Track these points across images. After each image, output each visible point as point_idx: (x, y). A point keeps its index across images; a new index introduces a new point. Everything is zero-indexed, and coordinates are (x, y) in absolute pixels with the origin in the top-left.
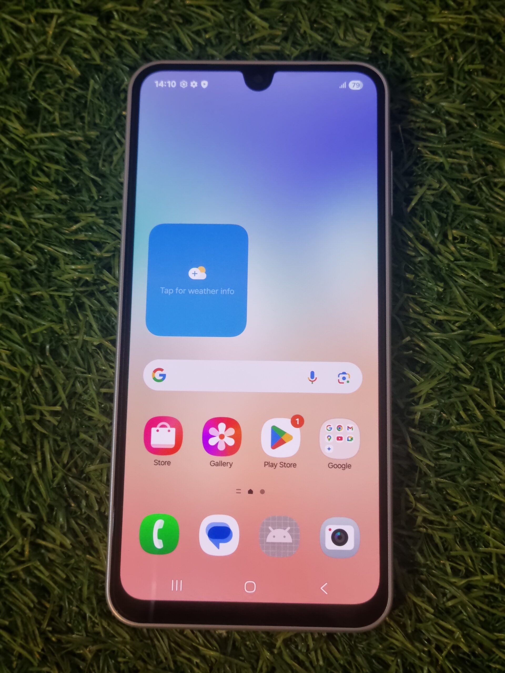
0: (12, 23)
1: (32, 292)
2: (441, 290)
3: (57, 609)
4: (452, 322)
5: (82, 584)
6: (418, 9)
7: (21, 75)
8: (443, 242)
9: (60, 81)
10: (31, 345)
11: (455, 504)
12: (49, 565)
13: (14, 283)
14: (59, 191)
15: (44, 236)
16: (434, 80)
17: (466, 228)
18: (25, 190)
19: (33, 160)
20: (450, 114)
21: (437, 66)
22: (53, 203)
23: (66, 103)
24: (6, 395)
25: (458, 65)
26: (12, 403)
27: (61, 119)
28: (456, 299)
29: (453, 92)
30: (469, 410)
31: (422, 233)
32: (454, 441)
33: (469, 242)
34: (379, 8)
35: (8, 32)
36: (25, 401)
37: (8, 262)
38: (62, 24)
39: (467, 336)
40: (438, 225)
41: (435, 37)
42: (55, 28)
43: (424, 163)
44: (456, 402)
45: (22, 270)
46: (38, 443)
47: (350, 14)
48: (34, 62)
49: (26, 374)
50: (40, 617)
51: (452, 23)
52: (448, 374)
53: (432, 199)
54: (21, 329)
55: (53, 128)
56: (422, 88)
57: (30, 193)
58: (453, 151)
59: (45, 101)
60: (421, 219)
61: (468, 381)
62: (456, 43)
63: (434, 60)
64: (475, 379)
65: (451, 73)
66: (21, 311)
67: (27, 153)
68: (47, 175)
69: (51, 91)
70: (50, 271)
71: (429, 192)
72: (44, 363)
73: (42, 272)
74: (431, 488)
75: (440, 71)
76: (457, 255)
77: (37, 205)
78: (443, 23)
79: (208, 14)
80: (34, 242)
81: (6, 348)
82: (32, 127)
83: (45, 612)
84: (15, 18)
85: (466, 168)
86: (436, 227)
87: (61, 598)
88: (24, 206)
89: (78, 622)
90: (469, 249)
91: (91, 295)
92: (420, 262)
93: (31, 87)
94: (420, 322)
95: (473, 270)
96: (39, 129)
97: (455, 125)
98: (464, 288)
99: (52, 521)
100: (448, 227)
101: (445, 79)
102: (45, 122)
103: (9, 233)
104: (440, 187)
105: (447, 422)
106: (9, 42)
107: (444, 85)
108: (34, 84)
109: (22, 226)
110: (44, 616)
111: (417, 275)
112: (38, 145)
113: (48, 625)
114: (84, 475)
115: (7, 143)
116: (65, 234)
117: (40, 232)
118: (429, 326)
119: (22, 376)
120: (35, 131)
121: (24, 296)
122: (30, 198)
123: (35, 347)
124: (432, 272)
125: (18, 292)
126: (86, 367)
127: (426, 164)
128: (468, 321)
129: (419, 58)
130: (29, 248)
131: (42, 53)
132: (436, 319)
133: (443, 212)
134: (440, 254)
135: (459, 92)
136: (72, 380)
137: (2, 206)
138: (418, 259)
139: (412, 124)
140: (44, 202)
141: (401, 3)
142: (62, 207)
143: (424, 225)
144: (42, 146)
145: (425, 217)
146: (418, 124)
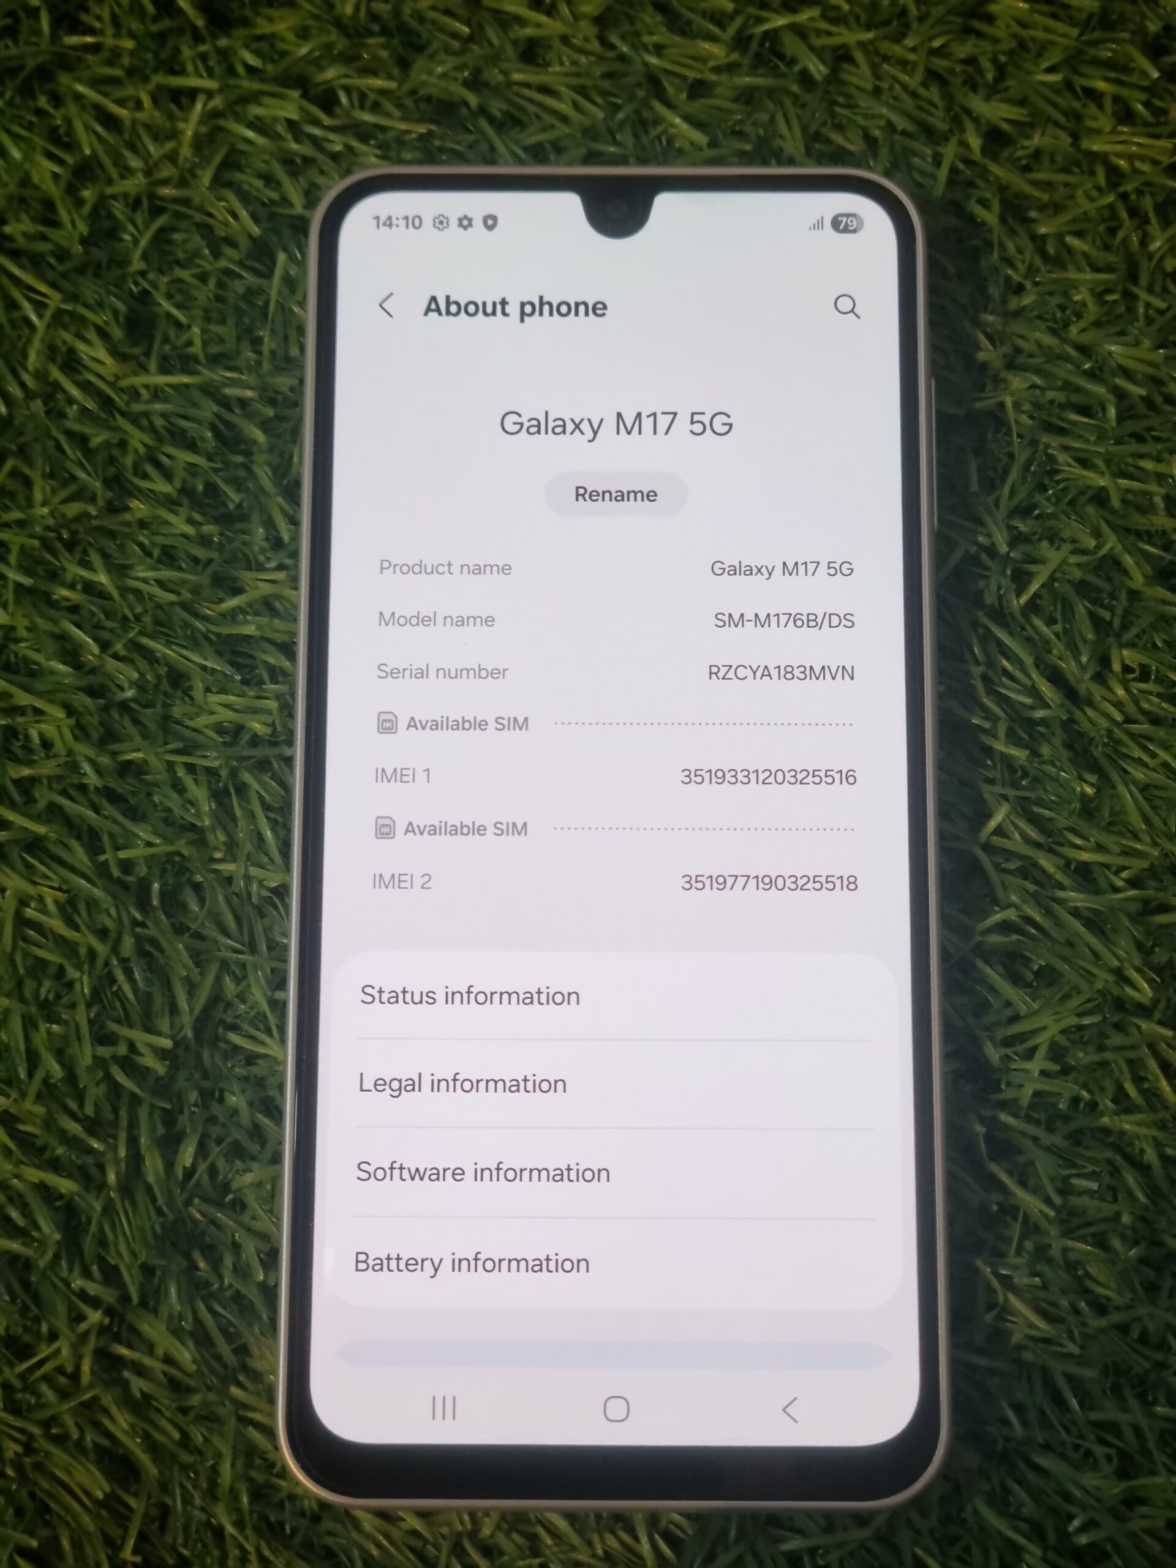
0: (97, 107)
1: (121, 753)
2: (1089, 791)
3: (154, 1512)
4: (1114, 869)
5: (219, 1455)
6: (1061, 118)
7: (113, 233)
8: (1100, 678)
9: (207, 251)
10: (119, 882)
11: (1104, 1301)
12: (140, 1407)
13: (81, 731)
14: (197, 517)
15: (158, 622)
16: (1092, 291)
17: (1155, 645)
18: (112, 509)
19: (138, 439)
20: (1126, 373)
21: (1100, 256)
22: (180, 543)
23: (221, 306)
24: (51, 997)
25: (1150, 257)
26: (64, 1016)
27: (205, 344)
28: (1125, 813)
29: (1137, 320)
30: (1143, 1079)
31: (1050, 652)
32: (1109, 1154)
33: (1160, 680)
34: (968, 112)
35: (88, 128)
36: (92, 1015)
37: (68, 681)
38: (215, 114)
39: (1146, 902)
40: (1090, 636)
41: (1099, 189)
42: (201, 122)
43: (1061, 486)
44: (1116, 1062)
45: (101, 701)
46: (123, 1114)
47: (901, 123)
48: (145, 203)
49: (102, 949)
50: (115, 1532)
51: (1142, 158)
52: (1099, 991)
53: (1078, 574)
54: (92, 840)
55: (187, 364)
56: (1062, 308)
57: (127, 517)
58: (1130, 460)
59: (169, 297)
60: (1051, 621)
61: (1144, 1011)
62: (1148, 203)
63: (1094, 244)
64: (1162, 1005)
65: (1134, 278)
66: (94, 797)
67: (121, 421)
68: (168, 475)
69: (185, 275)
70: (166, 706)
71: (1073, 560)
72: (143, 925)
73: (149, 705)
74: (1050, 1261)
75: (1109, 269)
76: (1132, 709)
77: (141, 545)
78: (1118, 155)
79: (564, 107)
80: (131, 635)
81: (56, 885)
82: (134, 357)
83: (129, 1520)
84: (105, 95)
85: (1158, 500)
86: (1085, 641)
87: (164, 1487)
88: (111, 546)
89: (204, 1545)
90: (1159, 695)
91: (263, 765)
92: (1043, 722)
93: (137, 264)
94: (1035, 865)
95: (1167, 748)
96: (153, 365)
97: (1137, 400)
98: (1144, 789)
99: (150, 1301)
100: (1112, 640)
101: (1120, 288)
102: (167, 348)
103: (74, 609)
104: (1098, 547)
105: (1093, 1106)
106: (88, 152)
107: (1115, 302)
108: (145, 257)
109: (104, 595)
110: (126, 1529)
111: (1035, 754)
112: (148, 402)
113: (135, 1552)
114: (231, 1196)
115: (75, 392)
116: (205, 618)
117: (146, 611)
118: (1059, 876)
119: (92, 954)
120: (145, 369)
121: (105, 760)
122: (127, 530)
123: (126, 887)
124: (1069, 746)
125: (91, 753)
126: (246, 939)
127: (1064, 490)
128: (1152, 868)
129: (1060, 236)
130: (119, 647)
131: (165, 182)
132: (1075, 859)
133: (1102, 606)
134: (1091, 704)
135: (1149, 321)
136: (213, 969)
137: (59, 545)
138: (1039, 714)
139: (1038, 392)
140: (160, 540)
141: (1022, 102)
142: (201, 553)
143: (1057, 635)
144: (158, 406)
145: (1059, 616)
146: (1050, 395)
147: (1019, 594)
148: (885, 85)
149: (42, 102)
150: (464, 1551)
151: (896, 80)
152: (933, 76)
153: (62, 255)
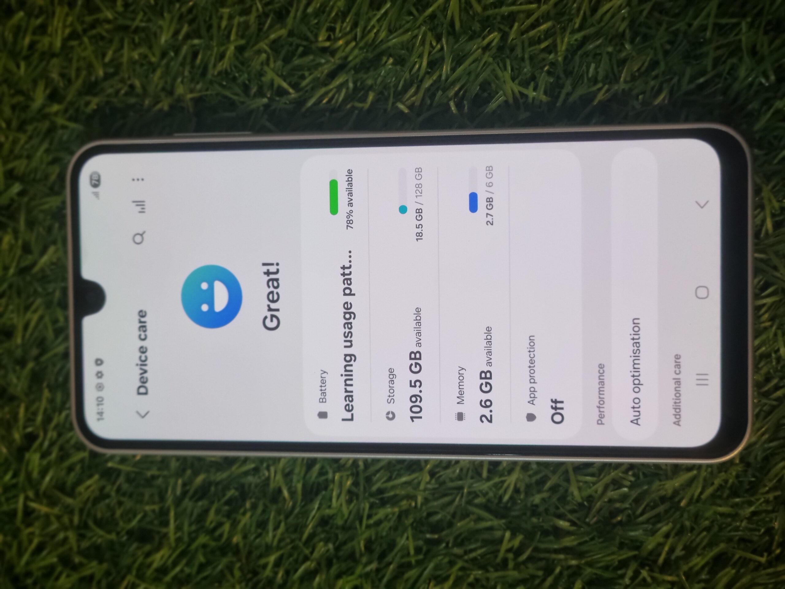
0: (32, 554)
1: (360, 551)
2: (391, 60)
3: (742, 545)
4: (431, 49)
5: (715, 513)
7: (97, 548)
8: (333, 53)
9: (107, 501)
10: (426, 554)
11: (652, 62)
12: (690, 551)
13: (349, 571)
14: (242, 510)
15: (295, 531)
16: (133, 50)
17: (317, 24)
18: (237, 551)
19: (203, 539)
20: (176, 33)
21: (116, 44)
22: (255, 519)
23: (135, 495)
25: (116, 19)
26: (493, 583)
27: (154, 503)
28: (403, 42)
29: (149, 27)
30: (539, 37)
31: (319, 78)
32: (577, 58)
33: (335, 21)
34: (40, 110)
35: (44, 559)
36: (492, 569)
37: (324, 577)
38: (37, 494)
39: (449, 34)
40: (311, 57)
41: (81, 44)
42: (41, 503)
43: (233, 69)
44: (530, 52)
45: (335, 561)
46: (542, 555)
47: (45, 146)
48: (82, 531)
49: (460, 564)
50: (752, 566)
51: (65, 21)
52: (494, 59)
53: (280, 63)
54: (404, 567)
55: (163, 513)
56: (142, 65)
57: (241, 545)
58: (221, 33)
59: (130, 521)
60: (303, 77)
61: (504, 36)
62: (89, 19)
63: (108, 48)
64: (502, 27)
65: (125, 28)
66: (383, 565)
67: (193, 547)
68: (220, 525)
69: (118, 513)
70: (337, 528)
71: (272, 65)
72: (447, 543)
73: (336, 536)
74: (631, 90)
75: (122, 41)
76: (349, 37)
77: (256, 538)
78: (63, 32)
79: (36, 317)
80: (301, 545)
81: (426, 586)
82: (161, 538)
83: (745, 559)
84: (26, 550)
85: (242, 19)
86: (313, 60)
87: (730, 540)
88: (256, 553)
89: (760, 521)
90: (343, 22)
91: (368, 480)
92: (355, 83)
93: (113, 536)
94: (428, 89)
95: (369, 19)
96: (164, 530)
97: (190, 28)
98: (390, 32)
99: (637, 545)
100: (313, 46)
101: (132, 35)
102: (156, 522)
103: (287, 573)
104: (266, 52)
105: (552, 64)
106: (55, 560)
107: (139, 38)
108: (109, 532)
109: (281, 558)
110: (751, 560)
111: (371, 88)
112: (183, 533)
113: (762, 556)
114: (586, 503)
116: (294, 507)
117: (289, 537)
118: (435, 77)
119: (462, 569)
120: (166, 535)
121: (364, 560)
122: (248, 546)
123: (428, 551)
124: (368, 70)
125: (360, 566)
126: (455, 492)
127: (236, 67)
128: (431, 30)
129: (105, 65)
131: (71, 521)
132: (426, 69)
133: (296, 51)
135: (149, 20)
136: (471, 508)
137: (255, 579)
138: (351, 85)
139: (185, 80)
140: (253, 529)
141: (35, 82)
142: (260, 508)
143: (310, 74)
144: (186, 528)
145: (300, 73)
146: (186, 73)
147: (289, 93)
148: (25, 153)
149: (29, 581)
150: (766, 392)
151: (22, 147)
152: (21, 128)
153: (108, 573)
